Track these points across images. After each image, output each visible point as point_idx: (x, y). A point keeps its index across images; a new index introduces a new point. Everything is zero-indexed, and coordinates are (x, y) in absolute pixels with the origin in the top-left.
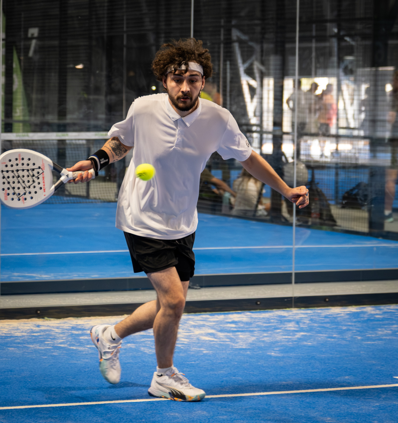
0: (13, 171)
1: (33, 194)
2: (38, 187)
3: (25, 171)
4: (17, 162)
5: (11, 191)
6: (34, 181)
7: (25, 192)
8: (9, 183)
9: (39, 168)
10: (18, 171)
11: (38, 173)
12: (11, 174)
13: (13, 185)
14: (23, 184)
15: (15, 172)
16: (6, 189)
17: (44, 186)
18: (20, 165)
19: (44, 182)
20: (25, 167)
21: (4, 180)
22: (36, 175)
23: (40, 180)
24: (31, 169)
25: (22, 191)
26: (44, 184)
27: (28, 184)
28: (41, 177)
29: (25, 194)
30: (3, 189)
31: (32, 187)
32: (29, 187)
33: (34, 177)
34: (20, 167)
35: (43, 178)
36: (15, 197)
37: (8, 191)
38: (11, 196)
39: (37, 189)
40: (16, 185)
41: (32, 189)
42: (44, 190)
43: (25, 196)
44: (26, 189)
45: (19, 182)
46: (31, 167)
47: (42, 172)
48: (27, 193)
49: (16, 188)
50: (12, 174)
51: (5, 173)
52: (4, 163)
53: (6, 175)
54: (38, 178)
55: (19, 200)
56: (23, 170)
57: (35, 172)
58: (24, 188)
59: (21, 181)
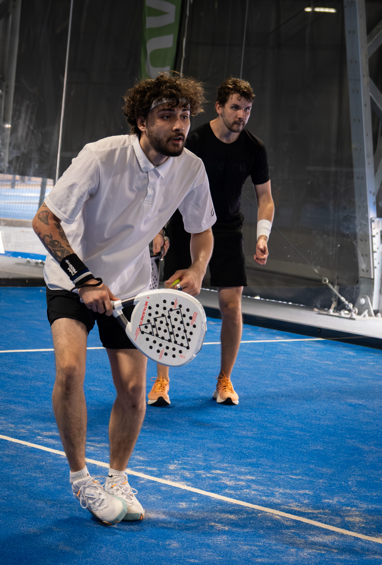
0: (176, 342)
1: (162, 305)
2: (153, 312)
3: (160, 336)
4: (166, 351)
5: (186, 320)
6: (155, 320)
7: (170, 312)
8: (185, 331)
9: (143, 333)
10: (170, 341)
11: (146, 327)
12: (179, 340)
13: (181, 326)
14: (169, 322)
15: (173, 340)
16: (191, 326)
17: (145, 309)
18: (164, 346)
19: (144, 313)
20: (159, 341)
21: (189, 336)
22: (149, 326)
23: (147, 317)
24: (153, 335)
25: (174, 314)
26: (144, 312)
27: (163, 319)
28: (145, 322)
29: (171, 310)
30: (194, 326)
31: (160, 315)
32: (163, 315)
33: (153, 324)
34: (165, 343)
35: (142, 319)
36: (184, 311)
37: (190, 321)
38: (188, 315)
39: (155, 309)
40: (177, 324)
41: (161, 311)
42: (146, 304)
43: (173, 307)
44: (167, 315)
45: (173, 327)
46: (152, 338)
47: (141, 326)
48: (168, 309)
49: (179, 321)
50: (177, 339)
51: (186, 344)
52: (181, 356)
53: (185, 342)
54: (149, 321)
55: (180, 306)
56: (163, 338)
57: (150, 329)
58: (169, 317)
59: (170, 326)
